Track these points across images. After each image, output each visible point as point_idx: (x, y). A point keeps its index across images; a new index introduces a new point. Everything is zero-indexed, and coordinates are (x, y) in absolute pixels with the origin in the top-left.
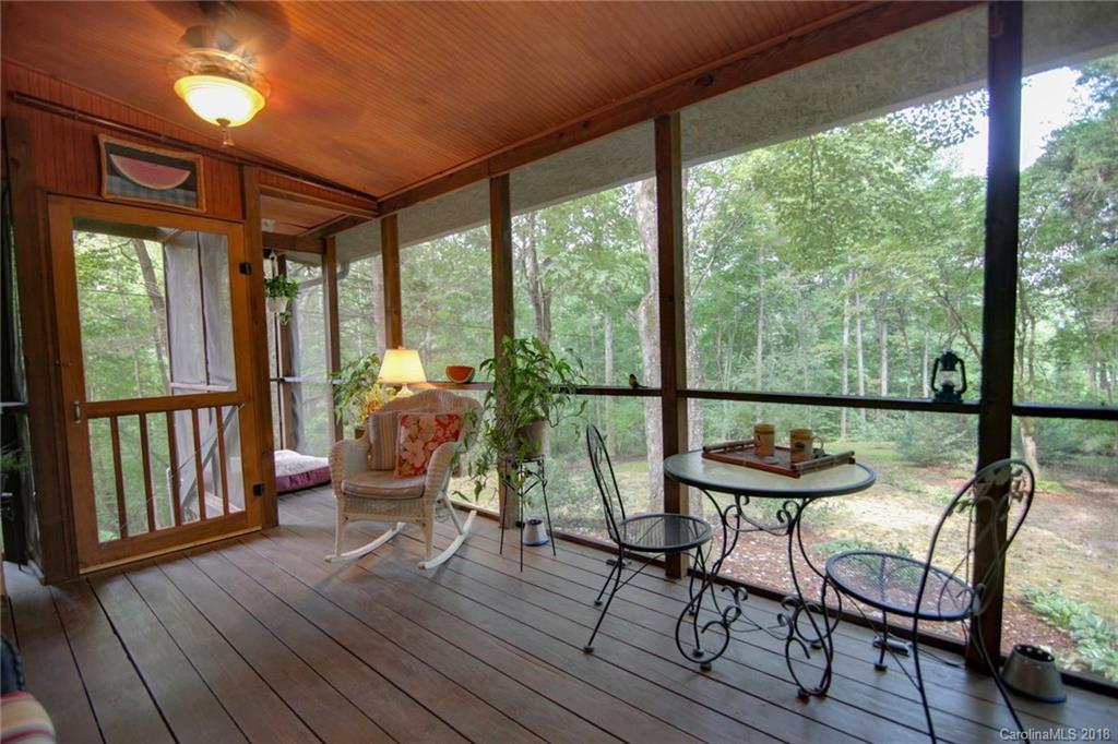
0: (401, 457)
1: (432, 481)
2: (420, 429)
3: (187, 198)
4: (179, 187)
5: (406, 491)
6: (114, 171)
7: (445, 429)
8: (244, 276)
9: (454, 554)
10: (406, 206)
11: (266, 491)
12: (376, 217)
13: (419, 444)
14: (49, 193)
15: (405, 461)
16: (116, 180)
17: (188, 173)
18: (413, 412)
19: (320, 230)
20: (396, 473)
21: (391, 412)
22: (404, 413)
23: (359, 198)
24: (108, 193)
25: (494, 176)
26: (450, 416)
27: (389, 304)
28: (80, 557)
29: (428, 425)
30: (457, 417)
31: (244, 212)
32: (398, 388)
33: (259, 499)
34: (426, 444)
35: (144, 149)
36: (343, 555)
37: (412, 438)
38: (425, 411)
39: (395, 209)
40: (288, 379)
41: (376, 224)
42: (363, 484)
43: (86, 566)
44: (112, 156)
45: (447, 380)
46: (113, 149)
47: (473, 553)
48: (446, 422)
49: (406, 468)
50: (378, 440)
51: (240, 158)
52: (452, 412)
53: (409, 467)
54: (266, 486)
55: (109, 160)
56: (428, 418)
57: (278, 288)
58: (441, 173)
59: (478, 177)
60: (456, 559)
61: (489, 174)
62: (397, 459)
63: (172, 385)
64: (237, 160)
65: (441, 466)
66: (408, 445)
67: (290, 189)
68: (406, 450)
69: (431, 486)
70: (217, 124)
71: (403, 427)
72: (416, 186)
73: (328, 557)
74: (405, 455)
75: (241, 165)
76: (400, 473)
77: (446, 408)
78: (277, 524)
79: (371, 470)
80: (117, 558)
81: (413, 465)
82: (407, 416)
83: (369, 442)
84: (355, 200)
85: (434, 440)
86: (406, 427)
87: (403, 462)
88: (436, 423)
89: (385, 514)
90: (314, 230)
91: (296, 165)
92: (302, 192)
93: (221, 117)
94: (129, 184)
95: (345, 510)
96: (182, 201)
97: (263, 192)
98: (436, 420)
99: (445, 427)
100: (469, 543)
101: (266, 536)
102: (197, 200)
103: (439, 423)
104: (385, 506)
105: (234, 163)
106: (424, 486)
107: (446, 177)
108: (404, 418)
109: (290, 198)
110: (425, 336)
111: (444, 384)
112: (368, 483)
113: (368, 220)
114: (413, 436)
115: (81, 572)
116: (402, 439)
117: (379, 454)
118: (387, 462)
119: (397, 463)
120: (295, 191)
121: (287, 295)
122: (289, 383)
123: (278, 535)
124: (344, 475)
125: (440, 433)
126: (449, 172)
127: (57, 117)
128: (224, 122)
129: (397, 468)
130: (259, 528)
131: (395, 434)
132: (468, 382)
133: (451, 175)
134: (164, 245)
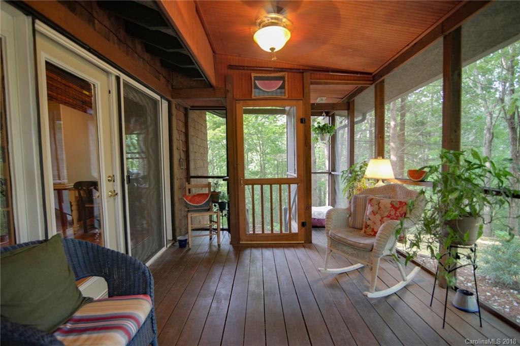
0: (366, 223)
1: (377, 243)
2: (379, 208)
3: (281, 93)
4: (279, 88)
5: (361, 245)
6: (256, 87)
7: (396, 211)
8: (302, 124)
9: (395, 293)
10: (388, 73)
11: (307, 225)
12: (372, 84)
13: (378, 217)
14: (237, 100)
15: (368, 226)
16: (257, 90)
17: (282, 82)
18: (377, 197)
19: (347, 98)
20: (362, 232)
21: (364, 195)
22: (371, 197)
23: (361, 75)
24: (255, 96)
25: (446, 33)
26: (401, 203)
27: (377, 133)
28: (241, 237)
29: (385, 206)
30: (406, 204)
31: (303, 95)
32: (378, 180)
33: (304, 229)
34: (382, 218)
35: (266, 75)
36: (328, 270)
37: (374, 213)
38: (386, 197)
39: (381, 77)
40: (333, 173)
41: (372, 88)
42: (339, 235)
43: (242, 241)
44: (256, 81)
45: (408, 178)
46: (257, 78)
47: (408, 298)
48: (398, 206)
49: (369, 231)
50: (355, 210)
51: (303, 70)
52: (403, 200)
53: (370, 230)
54: (307, 223)
55: (255, 83)
56: (386, 202)
57: (325, 129)
58: (408, 45)
59: (434, 38)
60: (395, 297)
61: (442, 33)
62: (364, 224)
63: (288, 173)
64: (301, 71)
65: (385, 235)
66: (372, 217)
67: (325, 79)
68: (369, 219)
69: (376, 246)
70: (270, 51)
71: (370, 205)
72: (393, 59)
73: (319, 269)
74: (369, 222)
75: (303, 73)
76: (365, 232)
77: (401, 197)
78: (311, 242)
79: (350, 227)
80: (251, 241)
81: (373, 229)
82: (372, 199)
83: (351, 211)
84: (359, 77)
85: (388, 217)
86: (371, 206)
87: (367, 226)
88: (390, 206)
89: (350, 255)
90: (344, 99)
91: (328, 66)
92: (331, 79)
93: (270, 48)
94: (261, 91)
95: (331, 246)
96: (279, 94)
97: (312, 83)
98: (391, 204)
99: (396, 209)
100: (410, 289)
101: (304, 247)
102: (285, 93)
103: (393, 206)
104: (350, 250)
105: (300, 72)
106: (373, 245)
107: (413, 46)
108: (371, 200)
109: (326, 83)
110: (425, 152)
111: (405, 181)
112: (342, 235)
113: (368, 87)
114: (375, 211)
115: (241, 243)
116: (368, 212)
117: (355, 219)
118: (358, 225)
119: (364, 226)
120: (328, 79)
121: (328, 132)
122: (333, 175)
123: (310, 248)
124: (331, 227)
125: (393, 213)
126: (413, 43)
127: (240, 71)
128: (272, 49)
129: (364, 229)
130: (303, 242)
131: (365, 209)
132: (423, 181)
133: (415, 44)
134: (287, 115)
